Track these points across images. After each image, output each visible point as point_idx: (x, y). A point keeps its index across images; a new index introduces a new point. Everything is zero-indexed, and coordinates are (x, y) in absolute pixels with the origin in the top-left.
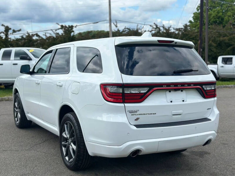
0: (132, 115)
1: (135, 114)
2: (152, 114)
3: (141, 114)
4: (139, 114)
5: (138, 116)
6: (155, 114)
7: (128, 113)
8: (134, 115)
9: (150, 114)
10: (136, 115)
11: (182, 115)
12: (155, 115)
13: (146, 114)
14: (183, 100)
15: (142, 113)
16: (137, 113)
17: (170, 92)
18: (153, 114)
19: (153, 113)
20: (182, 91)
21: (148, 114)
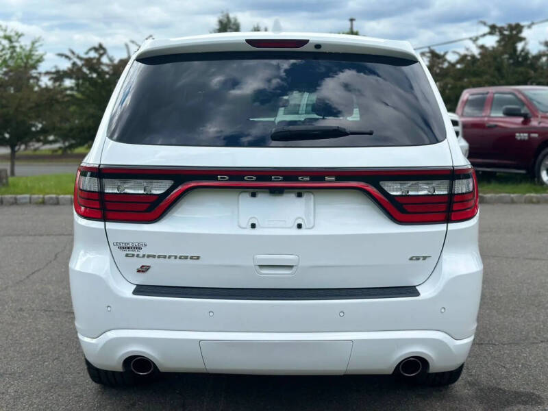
0: (127, 255)
1: (136, 253)
2: (186, 258)
3: (154, 256)
4: (149, 256)
5: (146, 262)
6: (198, 258)
7: (115, 249)
8: (133, 255)
9: (180, 258)
10: (138, 256)
11: (294, 269)
12: (197, 261)
13: (170, 257)
14: (300, 222)
15: (157, 254)
16: (141, 253)
17: (254, 195)
18: (192, 258)
19: (190, 255)
20: (300, 195)
21: (176, 257)
